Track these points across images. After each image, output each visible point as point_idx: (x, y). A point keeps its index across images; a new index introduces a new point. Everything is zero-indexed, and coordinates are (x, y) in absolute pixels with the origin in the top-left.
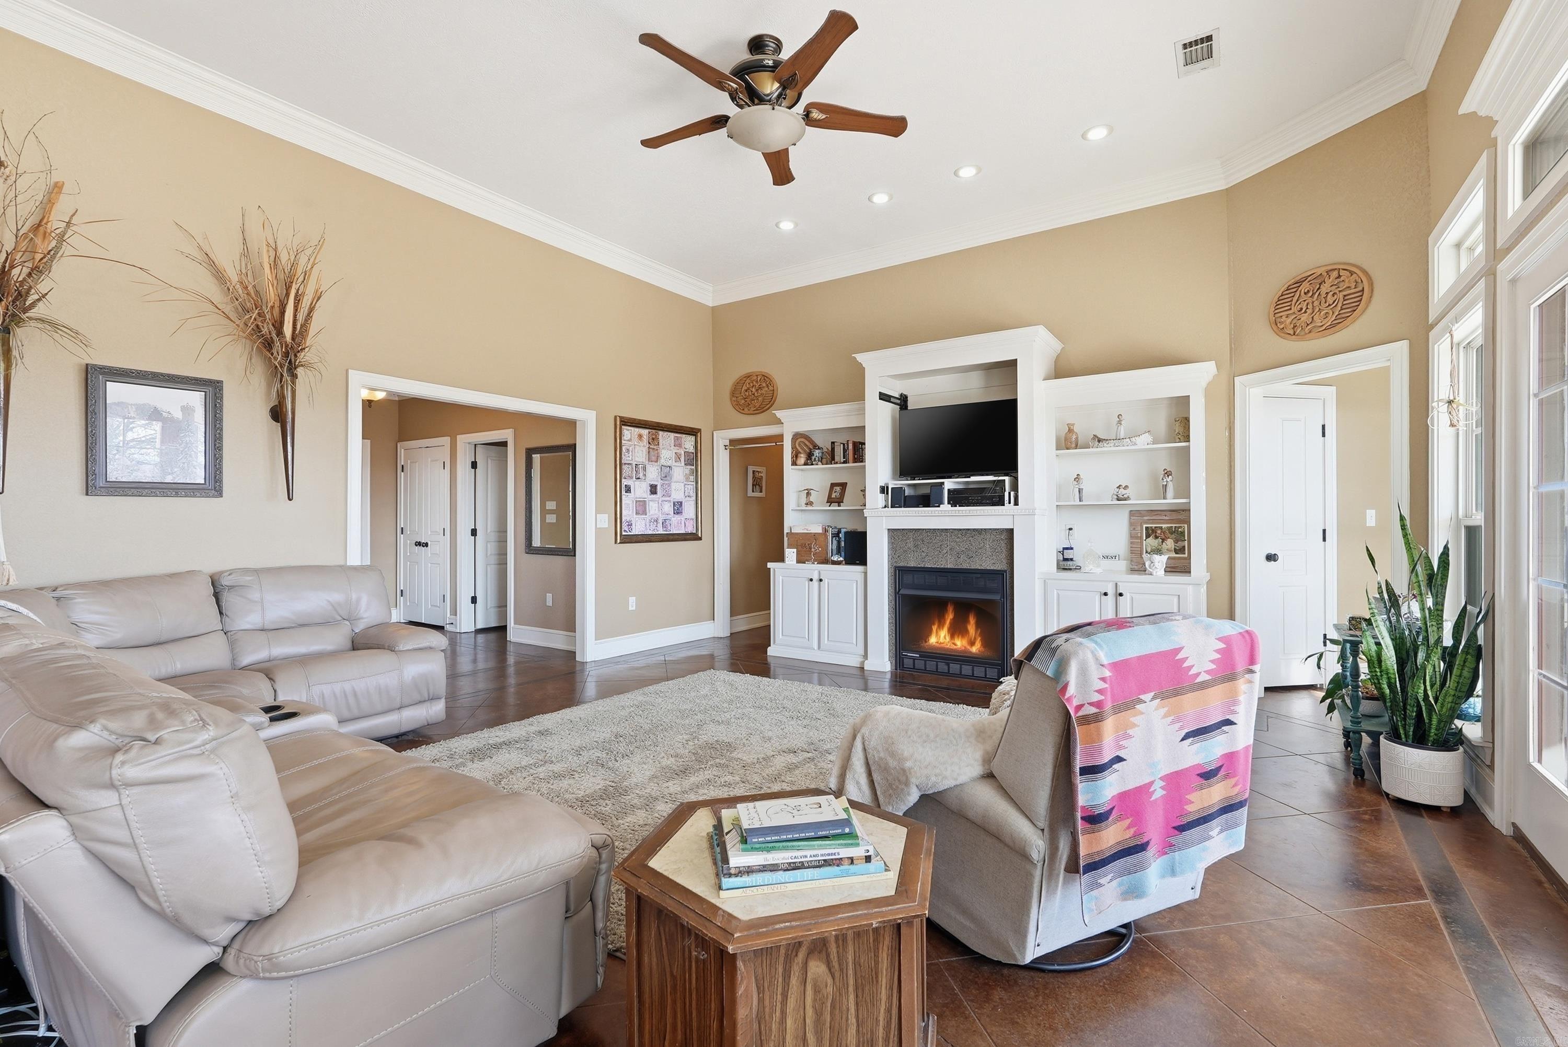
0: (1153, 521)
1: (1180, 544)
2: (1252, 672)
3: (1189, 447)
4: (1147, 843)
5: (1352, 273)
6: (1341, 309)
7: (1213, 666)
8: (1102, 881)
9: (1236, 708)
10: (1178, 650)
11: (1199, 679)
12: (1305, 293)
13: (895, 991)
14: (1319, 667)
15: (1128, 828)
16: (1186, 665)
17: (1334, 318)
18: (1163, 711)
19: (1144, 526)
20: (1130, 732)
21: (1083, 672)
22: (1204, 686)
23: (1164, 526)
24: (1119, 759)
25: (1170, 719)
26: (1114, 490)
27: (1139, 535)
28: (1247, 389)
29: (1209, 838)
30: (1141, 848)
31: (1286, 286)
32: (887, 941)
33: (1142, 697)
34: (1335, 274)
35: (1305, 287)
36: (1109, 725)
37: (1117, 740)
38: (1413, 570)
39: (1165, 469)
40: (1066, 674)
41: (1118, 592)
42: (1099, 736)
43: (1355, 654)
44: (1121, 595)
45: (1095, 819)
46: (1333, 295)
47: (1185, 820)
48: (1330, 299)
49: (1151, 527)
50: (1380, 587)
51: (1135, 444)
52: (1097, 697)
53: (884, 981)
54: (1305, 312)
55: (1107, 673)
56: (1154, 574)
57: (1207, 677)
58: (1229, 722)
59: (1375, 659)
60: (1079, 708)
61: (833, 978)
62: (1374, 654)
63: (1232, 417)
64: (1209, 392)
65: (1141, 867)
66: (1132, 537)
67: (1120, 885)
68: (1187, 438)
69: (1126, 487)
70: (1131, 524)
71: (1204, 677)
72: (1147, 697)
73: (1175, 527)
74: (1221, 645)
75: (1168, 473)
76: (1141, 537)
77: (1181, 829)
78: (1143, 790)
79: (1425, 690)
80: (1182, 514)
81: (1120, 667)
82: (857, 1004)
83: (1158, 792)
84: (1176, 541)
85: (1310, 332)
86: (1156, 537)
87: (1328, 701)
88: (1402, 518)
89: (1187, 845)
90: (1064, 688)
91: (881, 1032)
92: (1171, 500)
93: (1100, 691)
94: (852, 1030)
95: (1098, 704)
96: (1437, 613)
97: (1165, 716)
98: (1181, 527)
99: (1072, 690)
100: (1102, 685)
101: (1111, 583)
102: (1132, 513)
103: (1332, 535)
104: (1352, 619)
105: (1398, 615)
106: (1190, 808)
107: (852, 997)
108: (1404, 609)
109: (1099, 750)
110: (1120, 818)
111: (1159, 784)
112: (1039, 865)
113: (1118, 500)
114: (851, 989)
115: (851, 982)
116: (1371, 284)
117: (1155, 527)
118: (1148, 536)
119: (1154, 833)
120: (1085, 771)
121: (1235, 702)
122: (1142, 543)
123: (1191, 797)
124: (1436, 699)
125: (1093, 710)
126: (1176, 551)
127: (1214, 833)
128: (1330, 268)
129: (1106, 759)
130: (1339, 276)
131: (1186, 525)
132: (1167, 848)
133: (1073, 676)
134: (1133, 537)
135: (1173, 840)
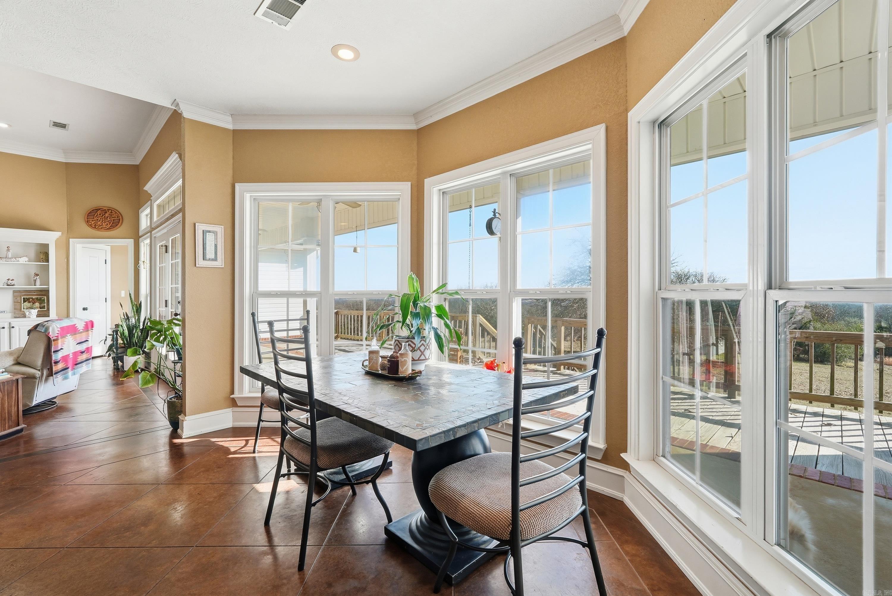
0: (28, 295)
1: (42, 305)
2: (93, 329)
3: (49, 265)
4: (69, 367)
5: (116, 213)
6: (113, 224)
7: (83, 328)
8: (58, 376)
9: (89, 337)
10: (76, 324)
11: (80, 331)
12: (99, 214)
13: (17, 395)
14: (105, 344)
15: (64, 364)
16: (77, 328)
17: (110, 226)
18: (72, 338)
19: (22, 297)
20: (65, 343)
21: (53, 330)
22: (81, 333)
23: (33, 297)
24: (62, 349)
25: (74, 340)
26: (5, 280)
27: (19, 301)
28: (75, 244)
29: (83, 366)
30: (68, 368)
31: (92, 209)
32: (15, 384)
33: (67, 335)
34: (110, 211)
35: (99, 212)
36: (60, 341)
37: (62, 345)
38: (133, 307)
39: (35, 273)
40: (49, 330)
41: (11, 326)
42: (58, 343)
43: (117, 334)
44: (13, 327)
45: (56, 363)
46: (110, 218)
47: (77, 363)
48: (109, 219)
49: (27, 298)
50: (124, 314)
51: (18, 261)
52: (57, 335)
53: (14, 393)
54: (99, 221)
55: (59, 329)
56: (32, 317)
57: (82, 331)
58: (87, 341)
59: (122, 333)
60: (52, 337)
61: (2, 393)
62: (122, 332)
63: (68, 255)
64: (57, 242)
65: (67, 373)
66: (14, 302)
67: (63, 377)
68: (47, 261)
69: (12, 280)
70: (14, 296)
71: (81, 331)
72: (68, 335)
73: (40, 298)
74: (85, 323)
75: (37, 275)
76: (21, 302)
77: (76, 364)
78: (68, 355)
79: (135, 340)
80: (46, 292)
81: (62, 328)
82: (8, 398)
83: (71, 356)
84: (40, 304)
85: (101, 229)
86: (29, 302)
87: (109, 353)
88: (130, 294)
89: (78, 368)
90: (49, 333)
91: (13, 404)
92: (38, 286)
93: (58, 334)
94: (6, 404)
95: (57, 336)
96: (139, 319)
97: (72, 339)
98: (43, 298)
99: (51, 334)
100: (58, 332)
101: (7, 323)
102: (14, 292)
103: (109, 300)
104: (116, 325)
105: (129, 322)
106: (78, 360)
107: (6, 397)
108: (131, 321)
109: (58, 347)
110: (62, 362)
111: (71, 354)
112: (38, 379)
113: (8, 285)
114: (6, 395)
115: (6, 393)
116: (122, 218)
117: (29, 298)
118: (24, 301)
119: (70, 365)
120: (54, 352)
121: (89, 336)
122: (21, 305)
123: (79, 357)
124: (138, 342)
125: (56, 338)
126: (40, 308)
127: (84, 365)
128: (109, 208)
129: (59, 349)
130: (112, 213)
131: (46, 297)
132: (73, 369)
133: (51, 330)
134: (16, 302)
135: (74, 367)
